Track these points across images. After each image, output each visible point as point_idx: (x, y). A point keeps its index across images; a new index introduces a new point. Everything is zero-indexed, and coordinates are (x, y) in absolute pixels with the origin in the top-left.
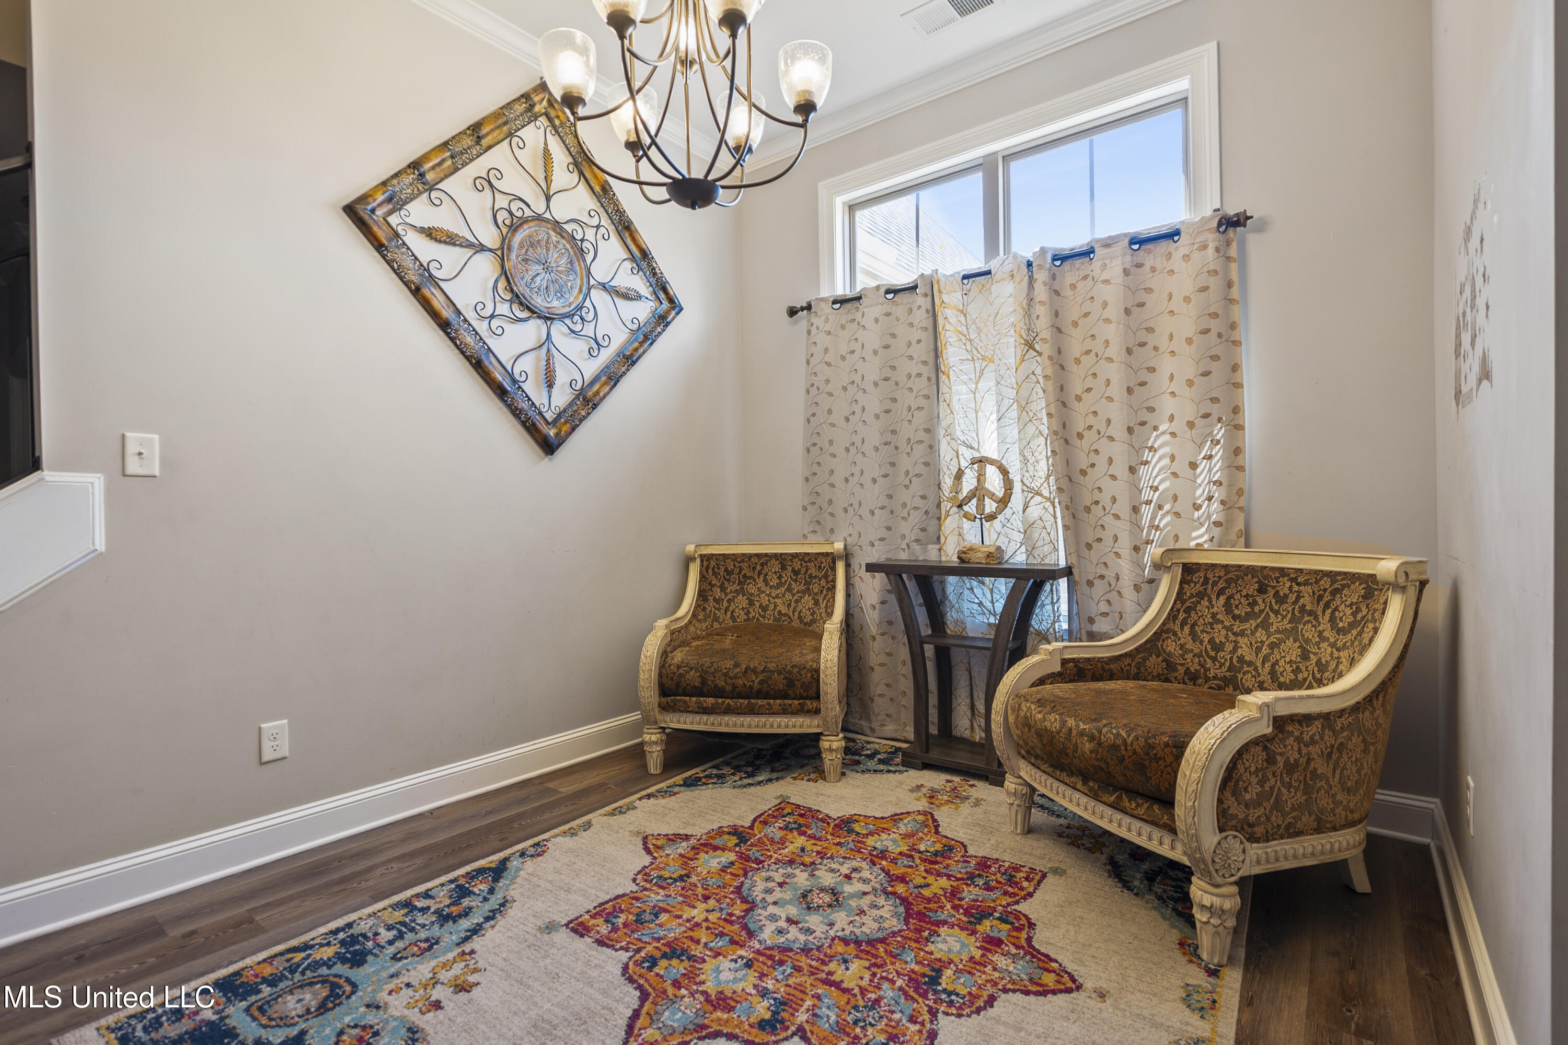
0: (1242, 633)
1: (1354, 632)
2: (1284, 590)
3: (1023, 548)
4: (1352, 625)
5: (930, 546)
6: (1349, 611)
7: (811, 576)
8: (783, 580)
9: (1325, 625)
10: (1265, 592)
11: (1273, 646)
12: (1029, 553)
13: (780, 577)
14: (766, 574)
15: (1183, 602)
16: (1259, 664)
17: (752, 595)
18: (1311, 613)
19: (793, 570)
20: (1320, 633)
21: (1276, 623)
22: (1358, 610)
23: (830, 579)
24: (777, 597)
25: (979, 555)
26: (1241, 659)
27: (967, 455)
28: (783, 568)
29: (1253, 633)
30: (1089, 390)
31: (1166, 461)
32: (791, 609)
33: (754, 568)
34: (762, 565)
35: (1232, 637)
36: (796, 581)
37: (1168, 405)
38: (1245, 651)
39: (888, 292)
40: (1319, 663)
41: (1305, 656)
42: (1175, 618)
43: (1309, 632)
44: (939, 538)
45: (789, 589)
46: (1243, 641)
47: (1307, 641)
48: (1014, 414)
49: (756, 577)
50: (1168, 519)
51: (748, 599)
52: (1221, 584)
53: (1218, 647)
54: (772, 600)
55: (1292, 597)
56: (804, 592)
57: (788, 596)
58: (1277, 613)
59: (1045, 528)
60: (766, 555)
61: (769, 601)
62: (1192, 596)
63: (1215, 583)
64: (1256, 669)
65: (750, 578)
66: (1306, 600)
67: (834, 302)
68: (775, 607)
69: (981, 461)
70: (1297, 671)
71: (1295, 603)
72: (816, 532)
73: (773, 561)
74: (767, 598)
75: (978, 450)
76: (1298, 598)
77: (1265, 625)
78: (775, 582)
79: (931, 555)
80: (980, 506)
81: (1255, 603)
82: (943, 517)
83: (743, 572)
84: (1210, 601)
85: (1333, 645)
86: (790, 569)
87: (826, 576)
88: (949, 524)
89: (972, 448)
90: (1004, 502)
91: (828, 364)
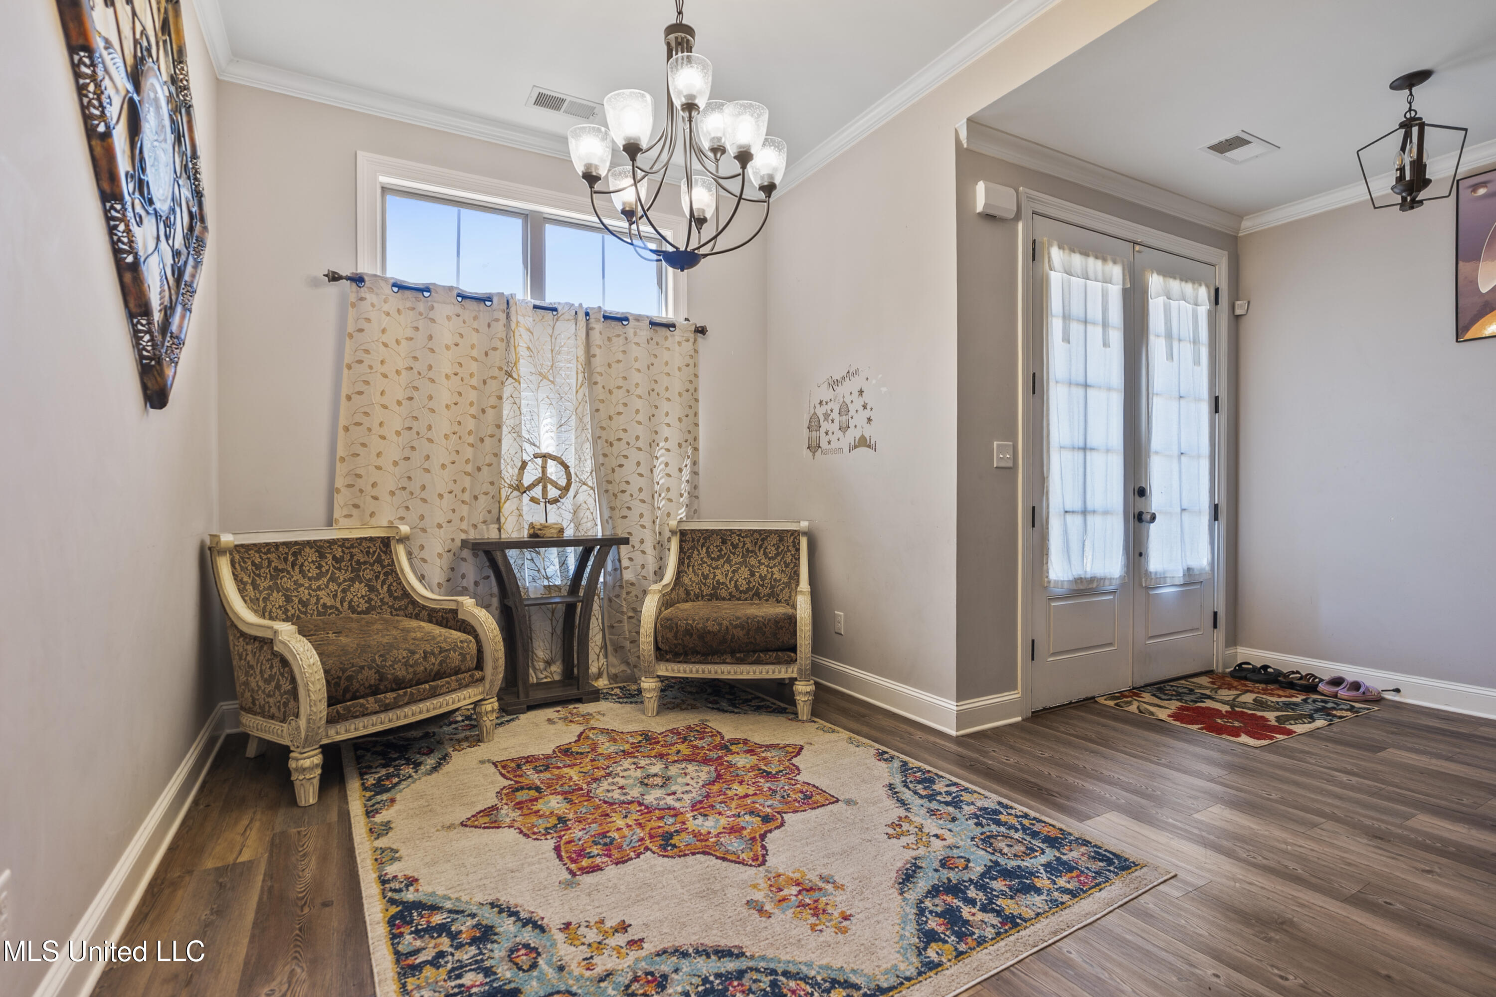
0: (717, 568)
1: (779, 558)
2: (736, 541)
3: (572, 525)
4: (777, 555)
5: (493, 526)
6: (773, 549)
7: (358, 562)
8: (324, 570)
9: (761, 556)
10: (726, 543)
11: (734, 572)
12: (577, 528)
13: (320, 567)
14: (302, 565)
15: (685, 553)
16: (728, 583)
17: (287, 590)
18: (752, 552)
19: (334, 558)
20: (759, 561)
21: (735, 559)
22: (778, 547)
23: (386, 563)
24: (319, 588)
25: (553, 531)
26: (718, 582)
27: (530, 450)
28: (322, 556)
29: (723, 566)
30: (619, 414)
31: (663, 466)
32: (338, 600)
33: (286, 560)
34: (295, 554)
35: (712, 570)
36: (340, 569)
37: (666, 432)
38: (720, 577)
39: (459, 295)
40: (760, 576)
41: (752, 574)
42: (683, 563)
43: (753, 561)
44: (499, 519)
45: (333, 579)
46: (718, 572)
47: (753, 566)
48: (573, 422)
49: (290, 569)
50: (663, 502)
51: (284, 595)
52: (702, 541)
53: (706, 577)
54: (313, 593)
55: (741, 545)
56: (352, 580)
57: (333, 586)
58: (734, 554)
59: (588, 509)
60: (296, 543)
61: (309, 594)
62: (688, 549)
63: (698, 541)
64: (727, 586)
65: (282, 571)
66: (748, 545)
67: (394, 285)
68: (318, 600)
69: (544, 456)
70: (749, 583)
71: (743, 547)
72: (351, 516)
73: (307, 550)
74: (306, 592)
75: (539, 447)
76: (744, 544)
77: (728, 561)
78: (314, 572)
79: (492, 534)
80: (545, 491)
81: (722, 550)
82: (502, 501)
83: (273, 565)
84: (698, 551)
85: (768, 566)
86: (330, 557)
87: (379, 561)
88: (508, 508)
89: (534, 445)
90: (567, 488)
91: (385, 345)
